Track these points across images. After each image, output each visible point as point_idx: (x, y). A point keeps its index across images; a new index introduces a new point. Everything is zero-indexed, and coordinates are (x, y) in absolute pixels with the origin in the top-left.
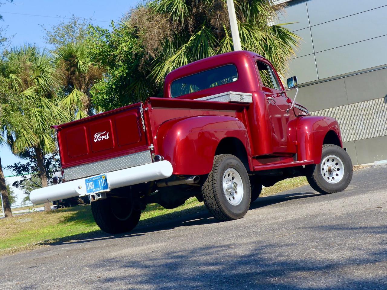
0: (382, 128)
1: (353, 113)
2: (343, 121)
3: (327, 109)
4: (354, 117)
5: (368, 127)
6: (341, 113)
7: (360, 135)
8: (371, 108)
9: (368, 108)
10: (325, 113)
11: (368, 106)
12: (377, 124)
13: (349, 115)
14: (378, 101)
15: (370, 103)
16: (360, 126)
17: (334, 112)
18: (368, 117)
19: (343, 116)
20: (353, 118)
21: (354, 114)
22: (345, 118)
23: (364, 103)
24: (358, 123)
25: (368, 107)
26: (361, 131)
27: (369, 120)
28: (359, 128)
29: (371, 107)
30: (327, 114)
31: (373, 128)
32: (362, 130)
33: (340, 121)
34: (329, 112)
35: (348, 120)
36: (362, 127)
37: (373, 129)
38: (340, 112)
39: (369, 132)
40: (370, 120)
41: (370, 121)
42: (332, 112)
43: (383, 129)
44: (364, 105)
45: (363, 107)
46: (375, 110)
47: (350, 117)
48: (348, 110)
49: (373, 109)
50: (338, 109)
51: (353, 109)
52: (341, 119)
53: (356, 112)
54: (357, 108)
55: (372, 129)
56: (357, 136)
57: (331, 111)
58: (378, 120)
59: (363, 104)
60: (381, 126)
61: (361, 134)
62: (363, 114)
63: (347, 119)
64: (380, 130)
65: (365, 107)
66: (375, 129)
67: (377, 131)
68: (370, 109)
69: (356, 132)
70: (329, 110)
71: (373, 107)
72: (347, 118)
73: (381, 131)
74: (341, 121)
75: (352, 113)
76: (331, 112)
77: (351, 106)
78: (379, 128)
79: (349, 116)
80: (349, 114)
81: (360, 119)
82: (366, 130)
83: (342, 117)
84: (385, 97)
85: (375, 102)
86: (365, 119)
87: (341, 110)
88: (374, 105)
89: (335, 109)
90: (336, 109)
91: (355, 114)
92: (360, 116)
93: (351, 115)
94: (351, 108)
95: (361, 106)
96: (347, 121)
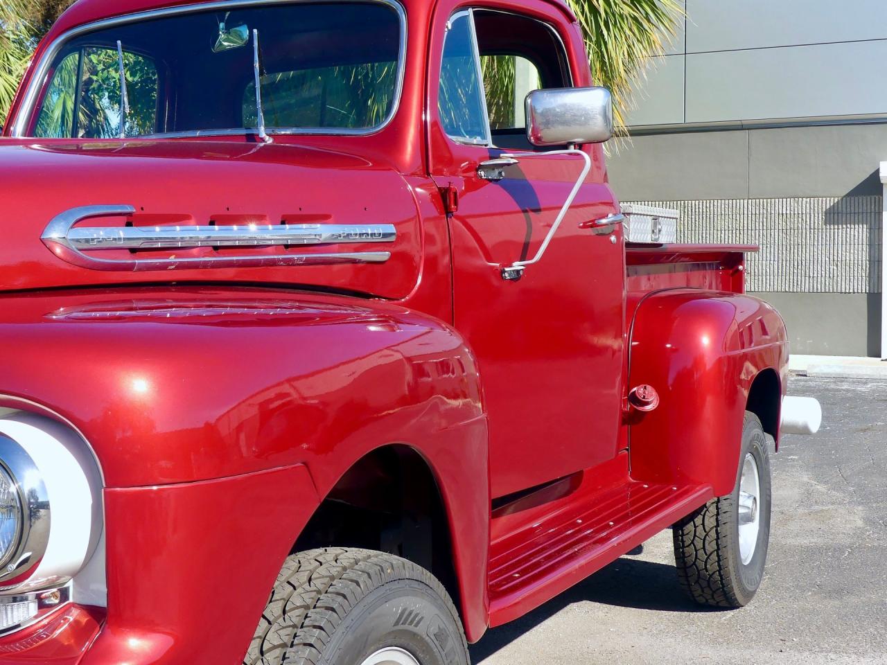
0: (823, 273)
1: (757, 223)
2: (727, 237)
3: (694, 202)
4: (757, 233)
5: (788, 265)
6: (727, 218)
7: (764, 280)
8: (804, 218)
9: (796, 216)
10: (686, 211)
11: (796, 209)
12: (812, 259)
13: (746, 225)
14: (824, 202)
15: (804, 206)
16: (768, 259)
17: (708, 210)
18: (792, 239)
19: (730, 226)
20: (753, 234)
21: (757, 226)
22: (734, 231)
23: (788, 203)
24: (765, 249)
25: (796, 213)
26: (768, 270)
27: (792, 246)
28: (764, 262)
29: (804, 216)
30: (690, 213)
31: (800, 267)
32: (772, 267)
33: (719, 236)
34: (697, 210)
35: (742, 236)
36: (772, 262)
37: (799, 271)
38: (723, 212)
39: (788, 277)
40: (796, 247)
41: (796, 251)
42: (705, 210)
43: (824, 275)
44: (788, 208)
45: (784, 212)
46: (812, 225)
47: (746, 231)
48: (746, 212)
49: (808, 220)
50: (719, 204)
51: (757, 212)
52: (723, 232)
53: (765, 220)
54: (769, 210)
55: (796, 271)
56: (756, 281)
57: (701, 206)
58: (816, 250)
59: (784, 203)
60: (819, 267)
61: (768, 277)
62: (780, 228)
63: (738, 235)
64: (815, 275)
65: (788, 212)
66: (803, 273)
67: (809, 277)
68: (800, 220)
69: (756, 271)
70: (697, 204)
71: (808, 216)
72: (738, 231)
73: (819, 280)
74: (723, 236)
75: (753, 222)
76: (701, 210)
77: (754, 205)
78: (816, 272)
79: (746, 228)
80: (746, 222)
81: (772, 239)
82: (780, 271)
83: (727, 228)
84: (844, 197)
85: (816, 205)
86: (784, 243)
87: (727, 209)
88: (812, 211)
89: (712, 205)
90: (716, 204)
91: (761, 224)
92: (773, 234)
93: (750, 225)
94: (754, 208)
95: (781, 207)
96: (738, 239)
